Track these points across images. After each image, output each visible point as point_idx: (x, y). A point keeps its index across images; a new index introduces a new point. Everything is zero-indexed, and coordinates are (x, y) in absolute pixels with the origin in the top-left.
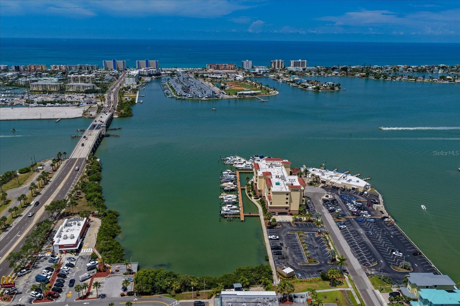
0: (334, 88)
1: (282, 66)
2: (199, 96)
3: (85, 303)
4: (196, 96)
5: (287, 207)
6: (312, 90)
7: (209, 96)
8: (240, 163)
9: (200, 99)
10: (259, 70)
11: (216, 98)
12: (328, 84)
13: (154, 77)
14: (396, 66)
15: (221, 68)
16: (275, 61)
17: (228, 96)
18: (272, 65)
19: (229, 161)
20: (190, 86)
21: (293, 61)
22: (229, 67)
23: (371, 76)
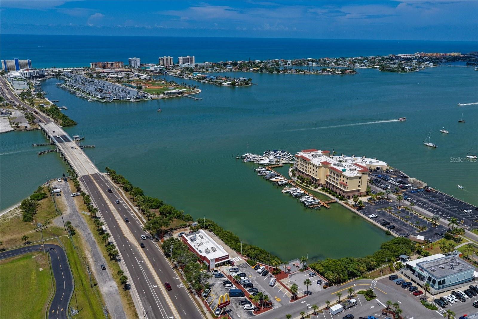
0: (248, 83)
1: (171, 63)
2: (126, 98)
3: (303, 302)
4: (123, 98)
5: (358, 190)
6: (228, 85)
7: (138, 97)
8: (261, 159)
9: (128, 101)
10: (154, 68)
11: (146, 99)
12: (240, 79)
13: (39, 79)
14: (274, 61)
15: (107, 67)
16: (164, 58)
17: (156, 97)
18: (161, 62)
19: (249, 159)
20: (101, 88)
21: (182, 57)
22: (117, 66)
23: (264, 70)
